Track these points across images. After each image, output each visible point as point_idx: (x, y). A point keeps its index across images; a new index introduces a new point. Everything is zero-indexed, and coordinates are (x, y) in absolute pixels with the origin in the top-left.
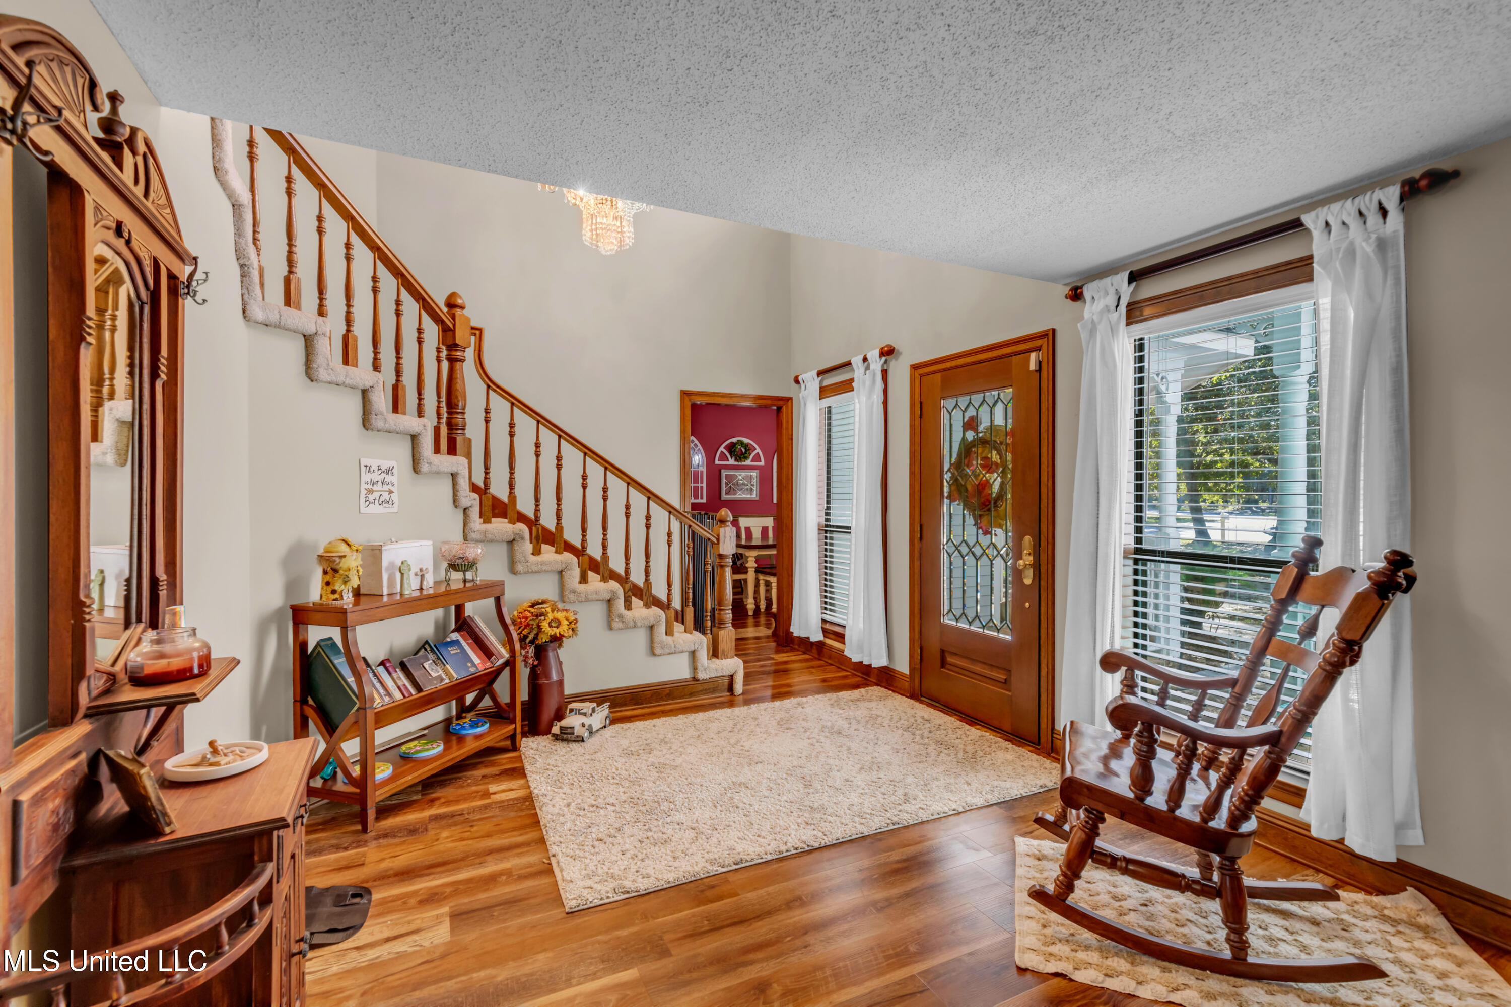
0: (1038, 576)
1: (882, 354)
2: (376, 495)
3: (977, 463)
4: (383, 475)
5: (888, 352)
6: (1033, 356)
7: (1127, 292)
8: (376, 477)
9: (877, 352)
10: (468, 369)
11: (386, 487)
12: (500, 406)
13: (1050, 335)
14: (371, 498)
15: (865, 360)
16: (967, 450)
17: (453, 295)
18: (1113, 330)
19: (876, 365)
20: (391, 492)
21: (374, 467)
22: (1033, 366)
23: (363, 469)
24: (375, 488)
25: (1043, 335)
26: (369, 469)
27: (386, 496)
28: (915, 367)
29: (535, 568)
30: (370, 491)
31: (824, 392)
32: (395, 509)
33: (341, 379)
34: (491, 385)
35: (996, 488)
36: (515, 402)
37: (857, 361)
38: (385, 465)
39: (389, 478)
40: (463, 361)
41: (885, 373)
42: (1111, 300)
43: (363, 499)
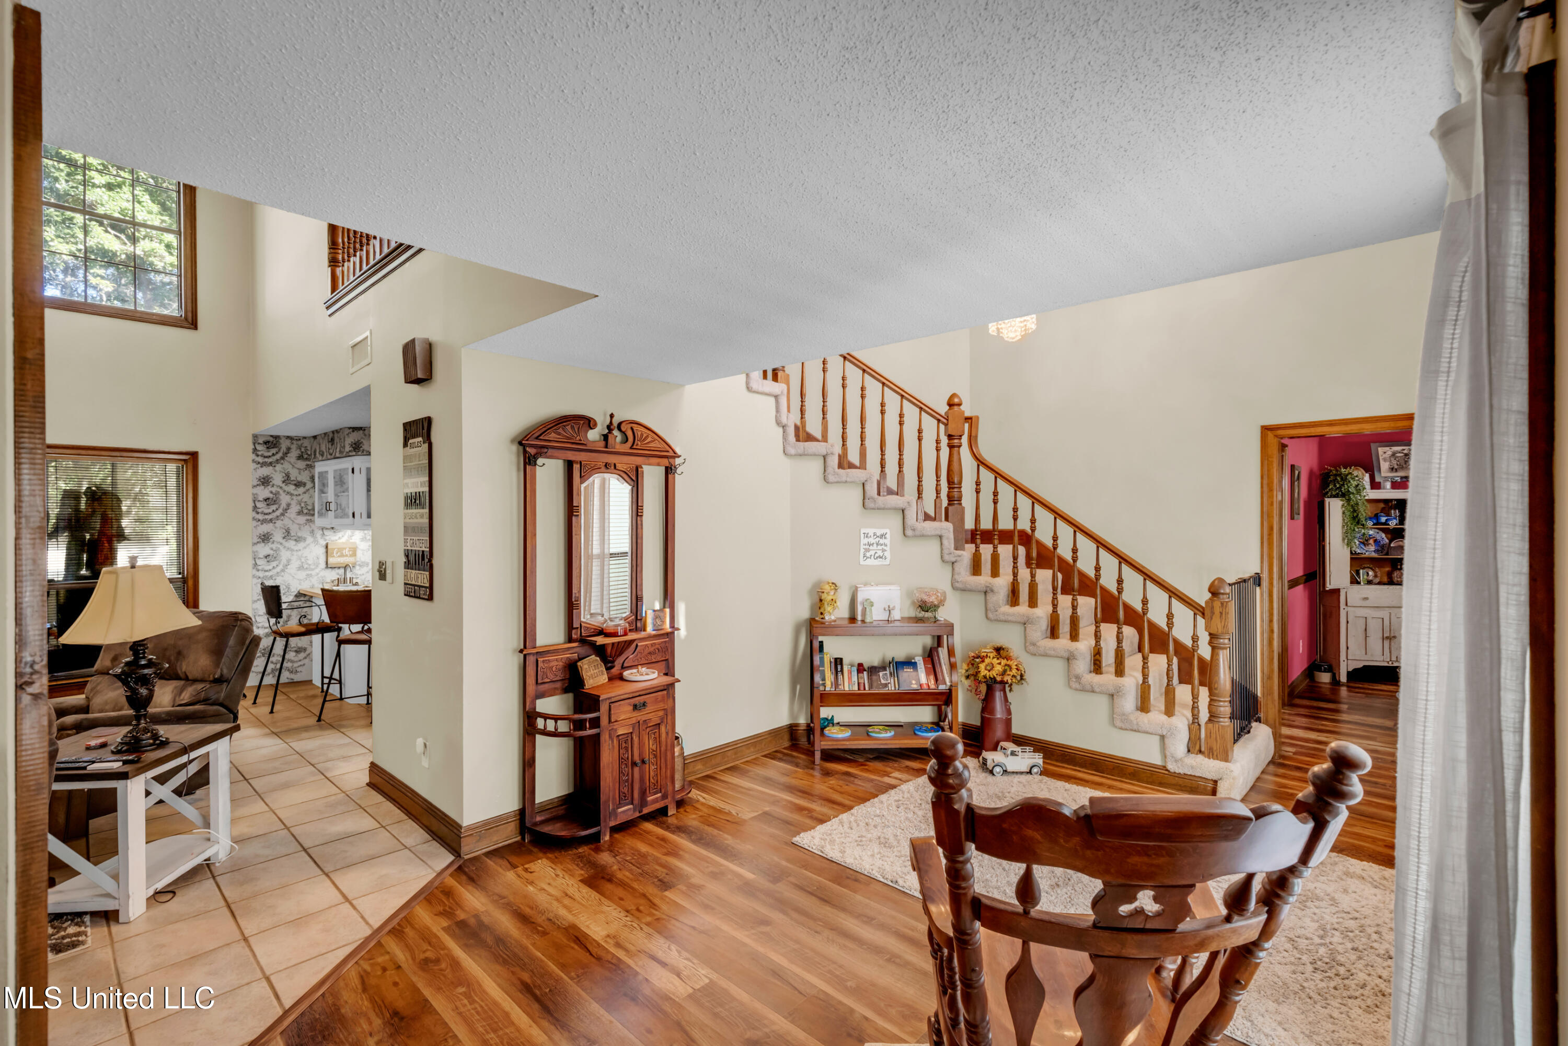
2: (872, 553)
4: (878, 539)
8: (872, 540)
10: (965, 451)
11: (880, 547)
12: (987, 477)
14: (868, 554)
17: (954, 395)
20: (884, 551)
21: (871, 534)
23: (862, 536)
24: (871, 548)
26: (867, 536)
27: (880, 553)
29: (1002, 618)
30: (868, 550)
32: (887, 562)
33: (844, 479)
34: (981, 462)
36: (998, 474)
38: (879, 533)
39: (882, 541)
40: (959, 446)
43: (862, 555)
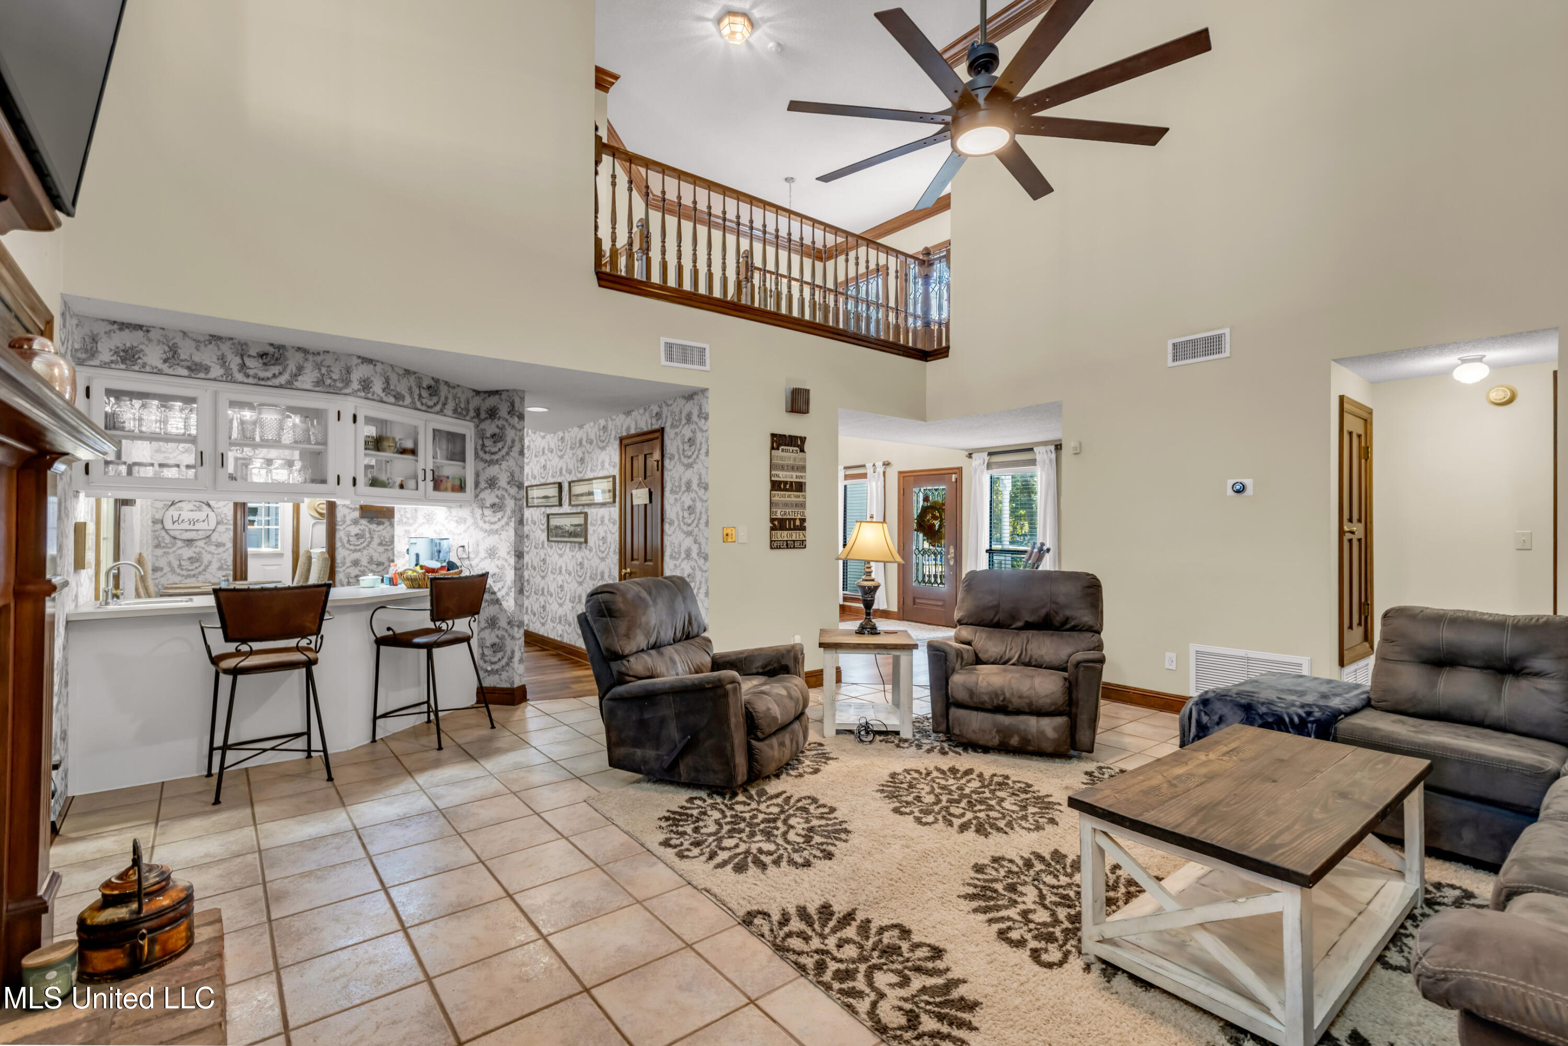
0: (956, 561)
1: (884, 464)
3: (929, 516)
5: (887, 464)
6: (954, 476)
7: (987, 458)
9: (881, 463)
13: (960, 470)
15: (874, 465)
16: (925, 510)
18: (982, 472)
19: (880, 469)
22: (954, 480)
25: (958, 468)
28: (900, 473)
31: (847, 477)
35: (937, 527)
37: (869, 465)
41: (884, 473)
42: (981, 461)
